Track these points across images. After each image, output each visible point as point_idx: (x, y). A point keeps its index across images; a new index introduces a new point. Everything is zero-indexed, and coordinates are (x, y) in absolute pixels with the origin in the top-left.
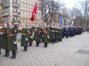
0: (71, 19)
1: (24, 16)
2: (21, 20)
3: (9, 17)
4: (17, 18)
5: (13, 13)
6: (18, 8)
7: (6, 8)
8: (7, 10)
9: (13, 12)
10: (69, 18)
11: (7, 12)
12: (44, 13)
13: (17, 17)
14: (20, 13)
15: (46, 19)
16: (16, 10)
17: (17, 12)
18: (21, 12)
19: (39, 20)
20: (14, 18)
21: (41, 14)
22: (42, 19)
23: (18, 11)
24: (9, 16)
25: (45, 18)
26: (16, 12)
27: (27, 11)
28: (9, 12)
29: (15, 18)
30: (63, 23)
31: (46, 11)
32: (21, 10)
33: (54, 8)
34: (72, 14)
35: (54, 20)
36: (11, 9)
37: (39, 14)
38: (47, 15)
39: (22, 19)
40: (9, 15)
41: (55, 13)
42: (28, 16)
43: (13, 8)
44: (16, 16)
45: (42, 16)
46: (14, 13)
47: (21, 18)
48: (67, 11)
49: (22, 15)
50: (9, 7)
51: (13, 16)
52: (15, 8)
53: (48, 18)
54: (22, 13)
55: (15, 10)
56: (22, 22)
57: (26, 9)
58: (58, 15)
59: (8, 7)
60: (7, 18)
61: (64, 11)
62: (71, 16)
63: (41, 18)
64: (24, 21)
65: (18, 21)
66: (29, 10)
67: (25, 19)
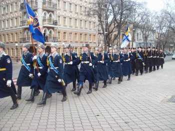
0: (159, 34)
1: (65, 27)
2: (59, 35)
4: (50, 32)
5: (44, 23)
6: (53, 12)
9: (44, 20)
10: (154, 31)
12: (103, 22)
13: (51, 29)
14: (56, 23)
15: (109, 34)
16: (50, 15)
19: (94, 35)
20: (45, 31)
21: (98, 23)
23: (54, 17)
25: (106, 31)
26: (50, 20)
27: (71, 19)
29: (48, 33)
30: (143, 41)
31: (107, 17)
32: (59, 17)
33: (124, 12)
34: (161, 23)
35: (123, 35)
36: (40, 14)
37: (94, 23)
38: (111, 25)
39: (61, 34)
41: (126, 22)
42: (74, 28)
43: (44, 12)
44: (49, 28)
45: (100, 29)
46: (46, 22)
47: (59, 32)
48: (150, 18)
49: (61, 27)
50: (36, 10)
51: (44, 27)
52: (47, 13)
53: (112, 32)
54: (61, 22)
55: (48, 15)
56: (60, 39)
57: (68, 14)
58: (132, 26)
61: (145, 17)
62: (157, 28)
63: (99, 31)
64: (64, 38)
65: (54, 38)
66: (75, 16)
67: (66, 34)
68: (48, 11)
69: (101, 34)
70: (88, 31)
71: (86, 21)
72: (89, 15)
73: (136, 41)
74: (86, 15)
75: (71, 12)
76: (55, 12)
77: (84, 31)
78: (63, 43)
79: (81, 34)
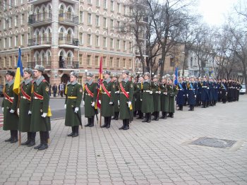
0: (221, 58)
1: (89, 48)
2: (81, 59)
3: (48, 50)
4: (69, 55)
5: (61, 42)
6: (73, 27)
7: (43, 28)
8: (44, 32)
9: (60, 38)
10: (214, 55)
11: (44, 37)
12: (143, 41)
13: (70, 51)
14: (77, 42)
15: (151, 58)
16: (69, 32)
17: (70, 38)
18: (81, 38)
19: (130, 60)
20: (61, 53)
21: (134, 42)
22: (137, 57)
23: (74, 35)
24: (49, 48)
25: (147, 54)
26: (68, 38)
27: (98, 37)
28: (50, 38)
29: (65, 55)
30: (198, 69)
31: (148, 35)
32: (81, 34)
33: (172, 28)
35: (171, 59)
36: (55, 30)
37: (130, 43)
38: (154, 45)
39: (84, 59)
40: (48, 45)
41: (176, 42)
42: (101, 49)
43: (61, 27)
44: (67, 49)
45: (138, 51)
46: (64, 41)
47: (81, 55)
48: (208, 37)
49: (83, 47)
50: (50, 25)
51: (60, 48)
52: (64, 28)
53: (155, 55)
54: (84, 41)
55: (66, 32)
56: (82, 64)
57: (94, 31)
58: (183, 47)
59: (47, 25)
60: (43, 55)
61: (200, 36)
62: (218, 49)
63: (136, 53)
64: (88, 63)
65: (73, 62)
66: (104, 33)
67: (91, 58)
68: (67, 26)
69: (139, 57)
70: (121, 54)
71: (118, 40)
72: (123, 32)
73: (190, 68)
74: (118, 32)
75: (98, 28)
76: (76, 28)
77: (116, 54)
78: (86, 70)
79: (111, 58)
